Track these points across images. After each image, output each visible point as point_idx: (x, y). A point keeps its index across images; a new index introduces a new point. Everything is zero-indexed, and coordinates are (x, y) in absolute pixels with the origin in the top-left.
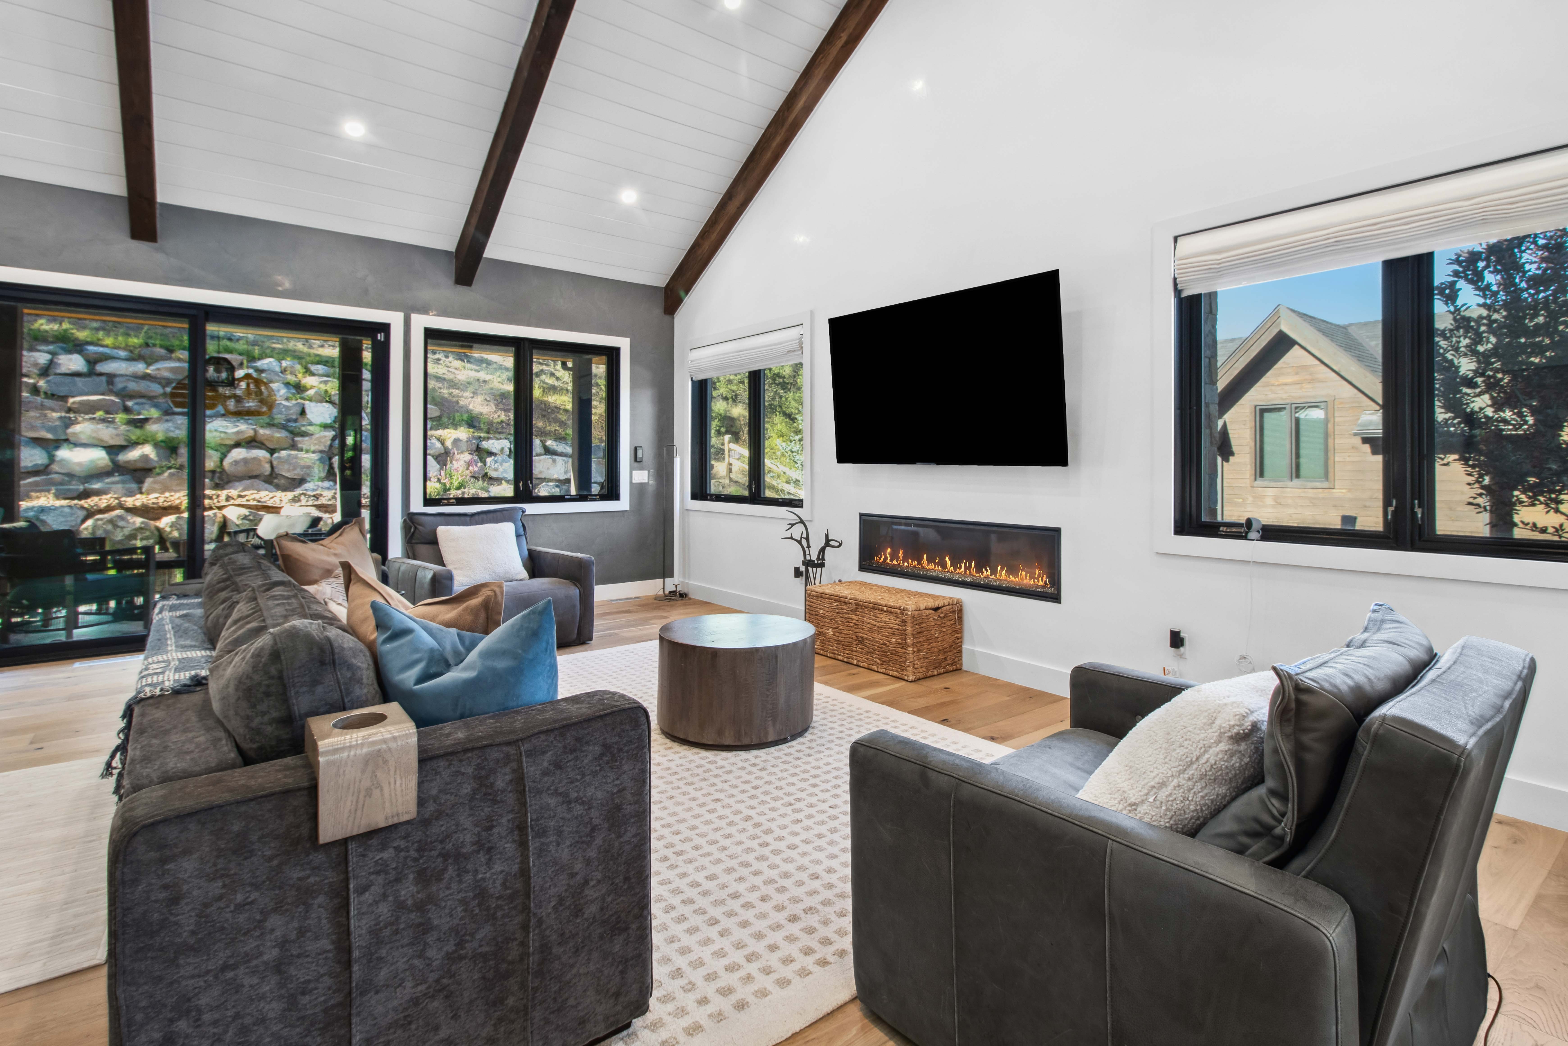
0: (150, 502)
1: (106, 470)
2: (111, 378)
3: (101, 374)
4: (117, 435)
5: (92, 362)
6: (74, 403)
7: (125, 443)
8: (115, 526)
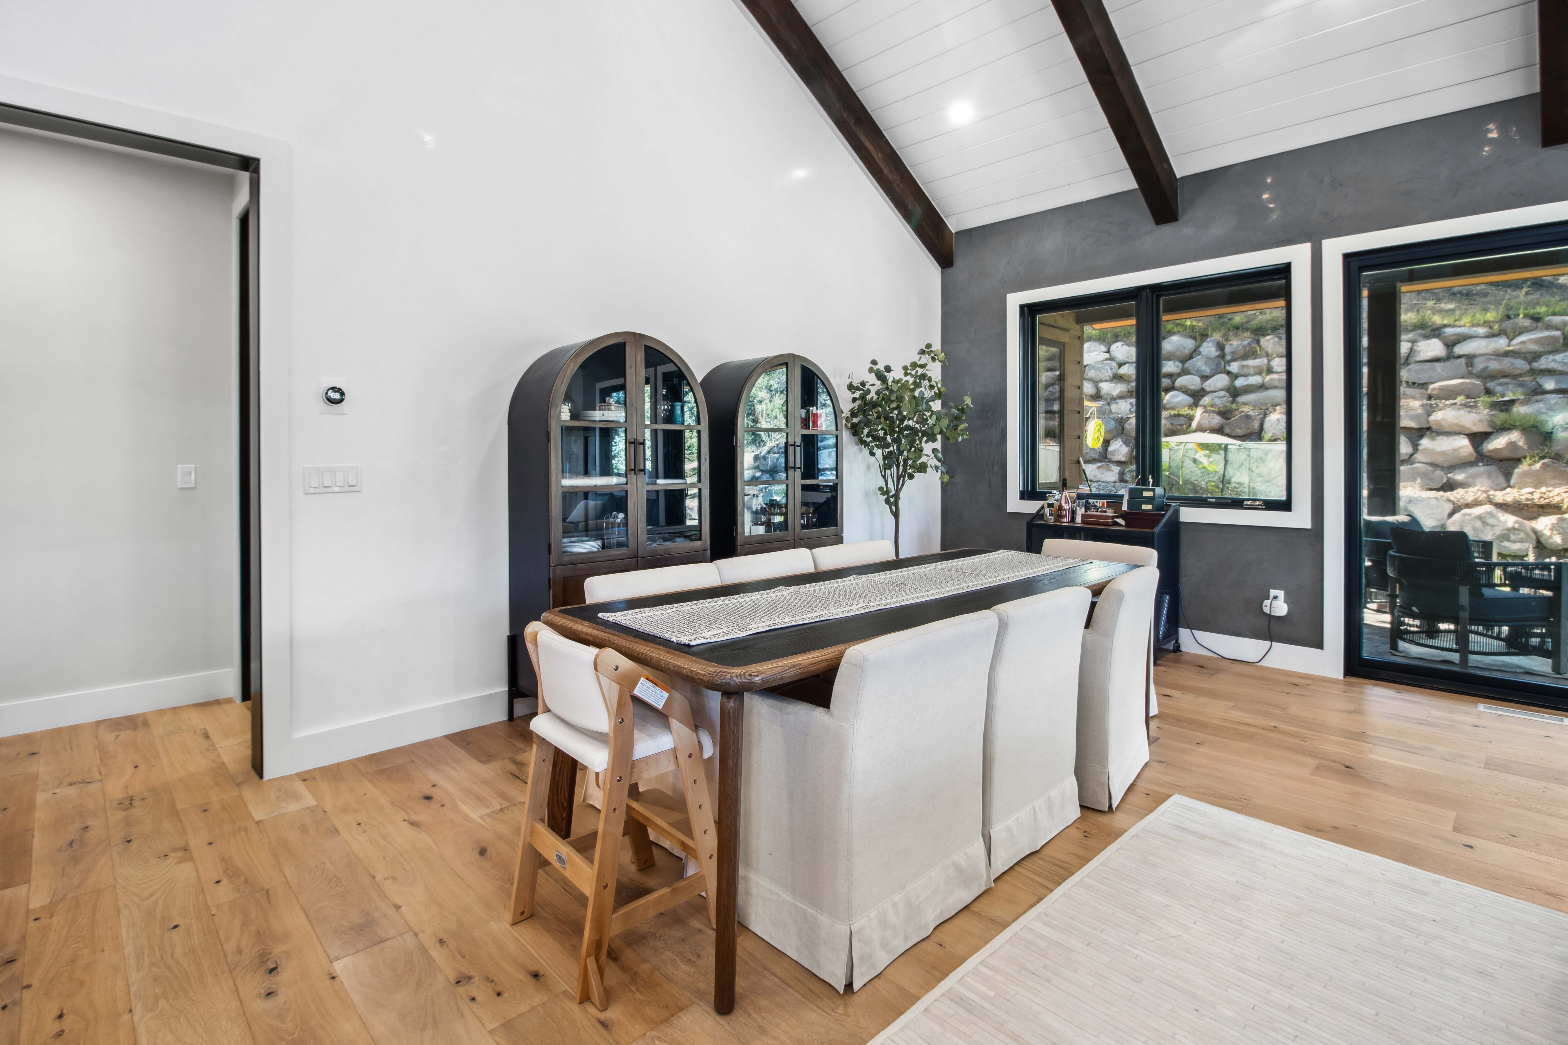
0: (1523, 497)
1: (1469, 459)
2: (1470, 359)
3: (1460, 357)
4: (1480, 421)
5: (1450, 345)
6: (1434, 389)
7: (1490, 430)
8: (1485, 524)
